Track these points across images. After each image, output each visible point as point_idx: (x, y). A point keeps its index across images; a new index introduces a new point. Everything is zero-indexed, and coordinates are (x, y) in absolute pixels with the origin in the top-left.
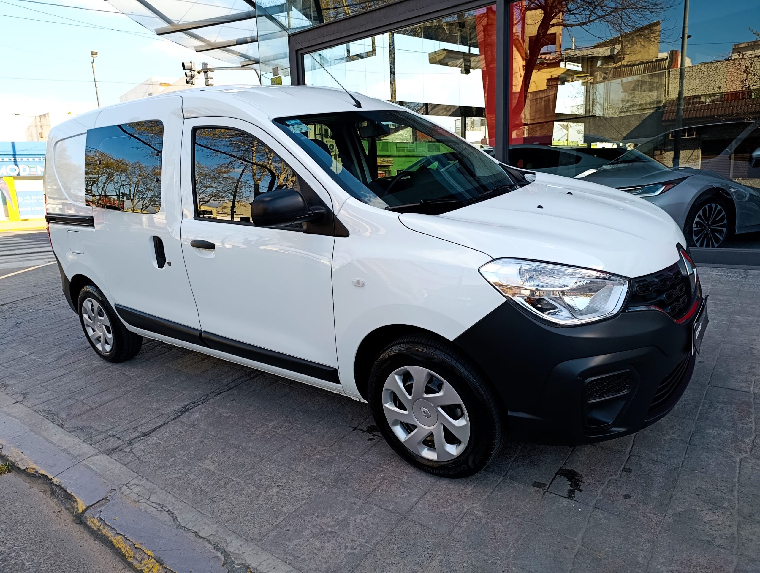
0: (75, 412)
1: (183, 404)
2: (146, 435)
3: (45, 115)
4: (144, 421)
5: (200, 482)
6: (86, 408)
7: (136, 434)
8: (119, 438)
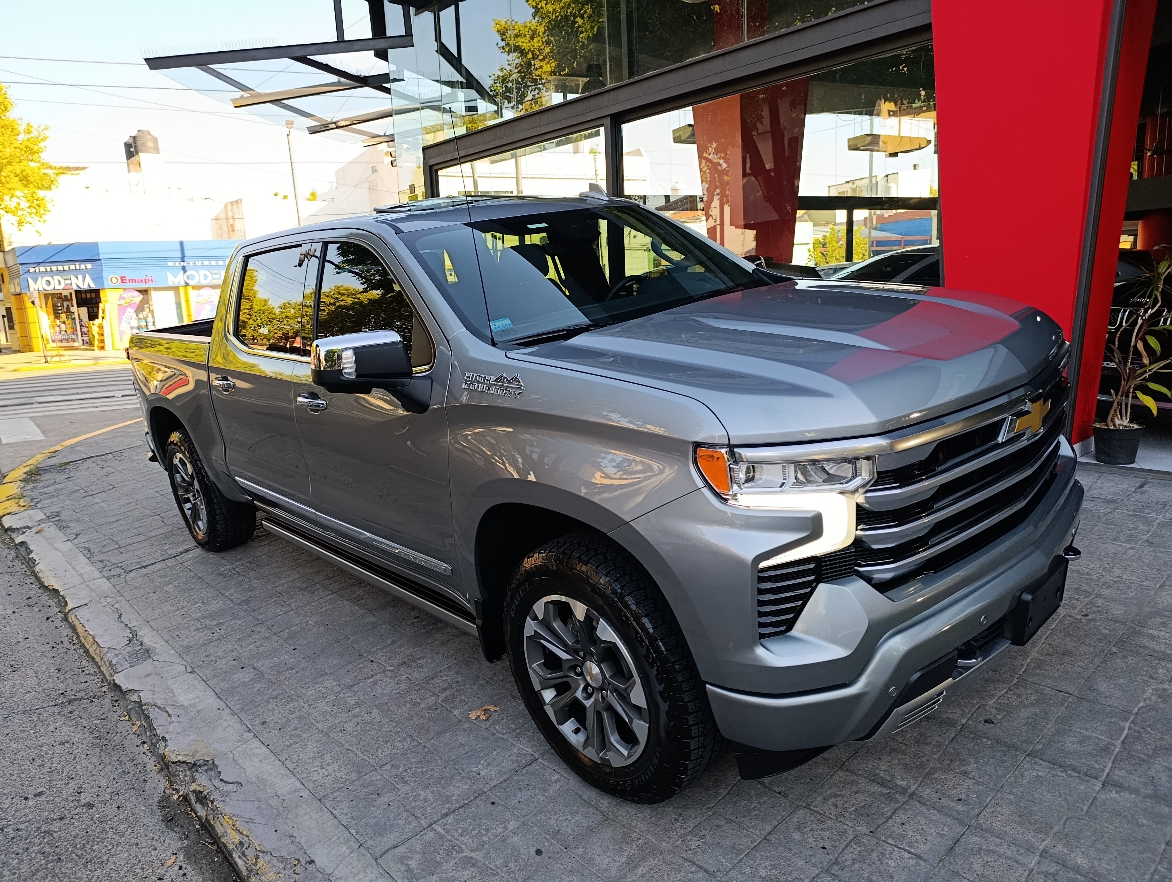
0: (105, 550)
1: (187, 547)
2: (145, 567)
3: (237, 201)
4: (150, 557)
5: (155, 598)
6: (117, 546)
7: (139, 566)
8: (123, 569)
